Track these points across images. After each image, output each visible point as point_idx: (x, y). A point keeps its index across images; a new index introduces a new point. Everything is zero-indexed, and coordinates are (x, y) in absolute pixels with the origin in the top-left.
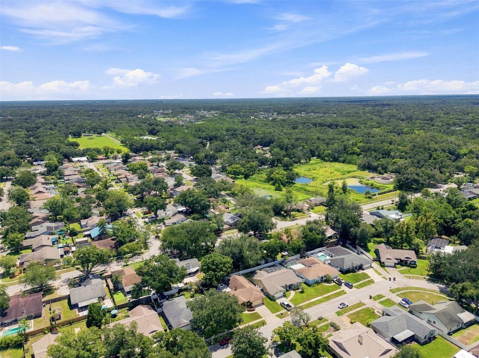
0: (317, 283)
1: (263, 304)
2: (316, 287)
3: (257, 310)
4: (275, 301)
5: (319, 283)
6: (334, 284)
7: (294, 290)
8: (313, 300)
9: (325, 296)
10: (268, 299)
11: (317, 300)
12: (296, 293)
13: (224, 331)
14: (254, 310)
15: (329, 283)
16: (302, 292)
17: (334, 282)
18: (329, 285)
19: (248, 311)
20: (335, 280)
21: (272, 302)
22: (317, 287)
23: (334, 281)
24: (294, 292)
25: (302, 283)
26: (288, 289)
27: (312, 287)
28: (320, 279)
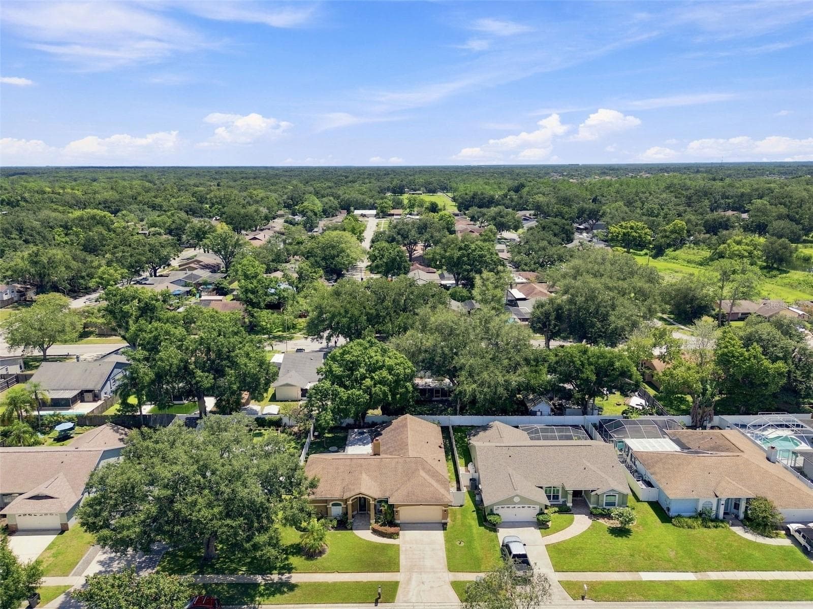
0: (705, 518)
1: (444, 526)
2: (692, 532)
3: (407, 539)
4: (495, 531)
5: (716, 519)
6: (787, 542)
7: (592, 515)
8: (646, 576)
9: (714, 576)
10: (475, 514)
11: (667, 584)
12: (592, 528)
13: (233, 572)
14: (391, 536)
15: (762, 534)
16: (621, 532)
17: (789, 534)
18: (760, 540)
19: (375, 531)
20: (793, 527)
21: (478, 530)
22: (700, 532)
23: (788, 530)
24: (591, 521)
25: (641, 501)
26: (570, 504)
27: (674, 525)
28: (724, 506)
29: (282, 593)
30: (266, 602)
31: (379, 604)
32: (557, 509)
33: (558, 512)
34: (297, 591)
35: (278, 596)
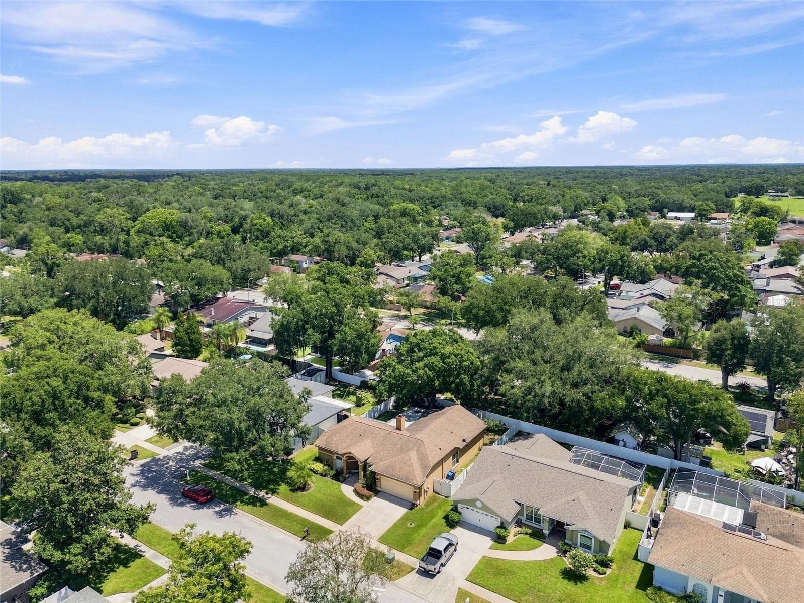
1: (412, 506)
3: (374, 505)
19: (356, 491)
21: (438, 520)
24: (556, 555)
25: (639, 560)
26: (546, 532)
27: (647, 595)
28: (722, 598)
29: (254, 505)
30: (240, 507)
31: (304, 541)
32: (530, 531)
33: (529, 534)
34: (264, 508)
35: (250, 506)
